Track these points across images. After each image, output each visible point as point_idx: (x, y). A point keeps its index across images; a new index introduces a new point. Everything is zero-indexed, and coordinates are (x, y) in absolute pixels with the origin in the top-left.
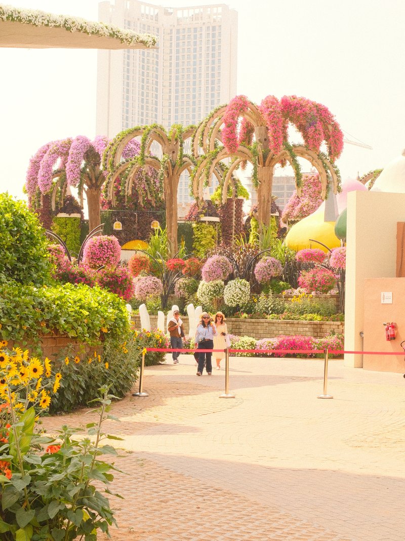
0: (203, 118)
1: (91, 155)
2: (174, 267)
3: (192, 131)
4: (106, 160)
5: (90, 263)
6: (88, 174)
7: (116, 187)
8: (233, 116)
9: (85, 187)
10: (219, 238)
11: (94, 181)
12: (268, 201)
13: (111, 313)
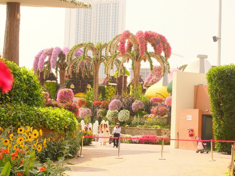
0: (111, 40)
1: (61, 55)
2: (97, 104)
3: (106, 45)
4: (68, 57)
5: (60, 100)
6: (60, 63)
7: (72, 69)
8: (124, 39)
9: (59, 69)
10: (116, 93)
11: (62, 67)
12: (138, 76)
13: (69, 120)
